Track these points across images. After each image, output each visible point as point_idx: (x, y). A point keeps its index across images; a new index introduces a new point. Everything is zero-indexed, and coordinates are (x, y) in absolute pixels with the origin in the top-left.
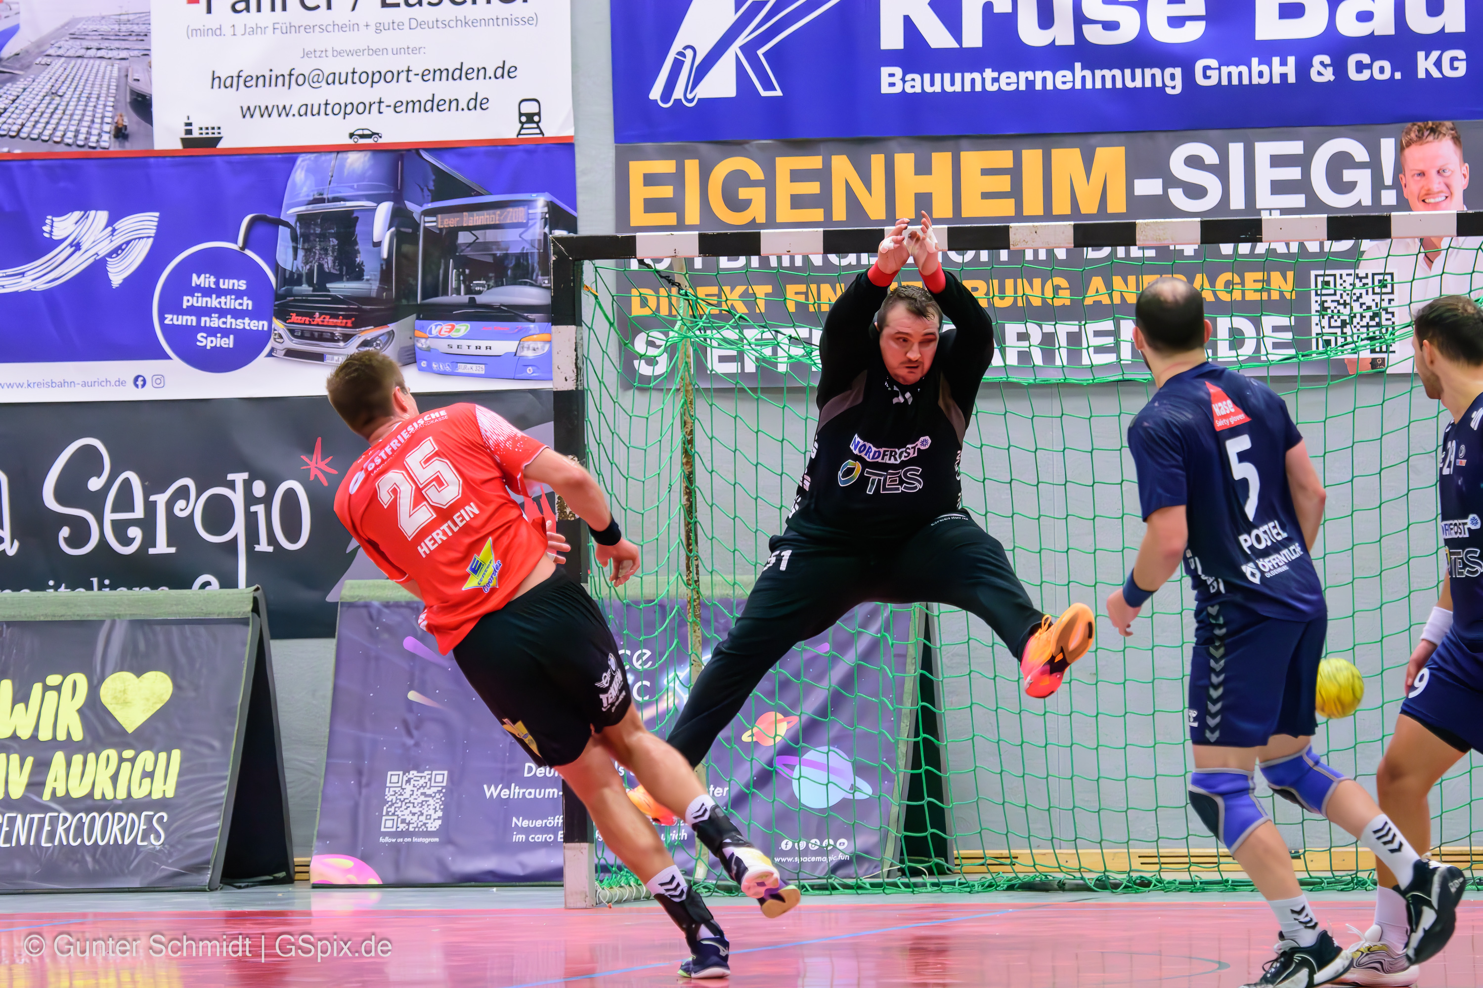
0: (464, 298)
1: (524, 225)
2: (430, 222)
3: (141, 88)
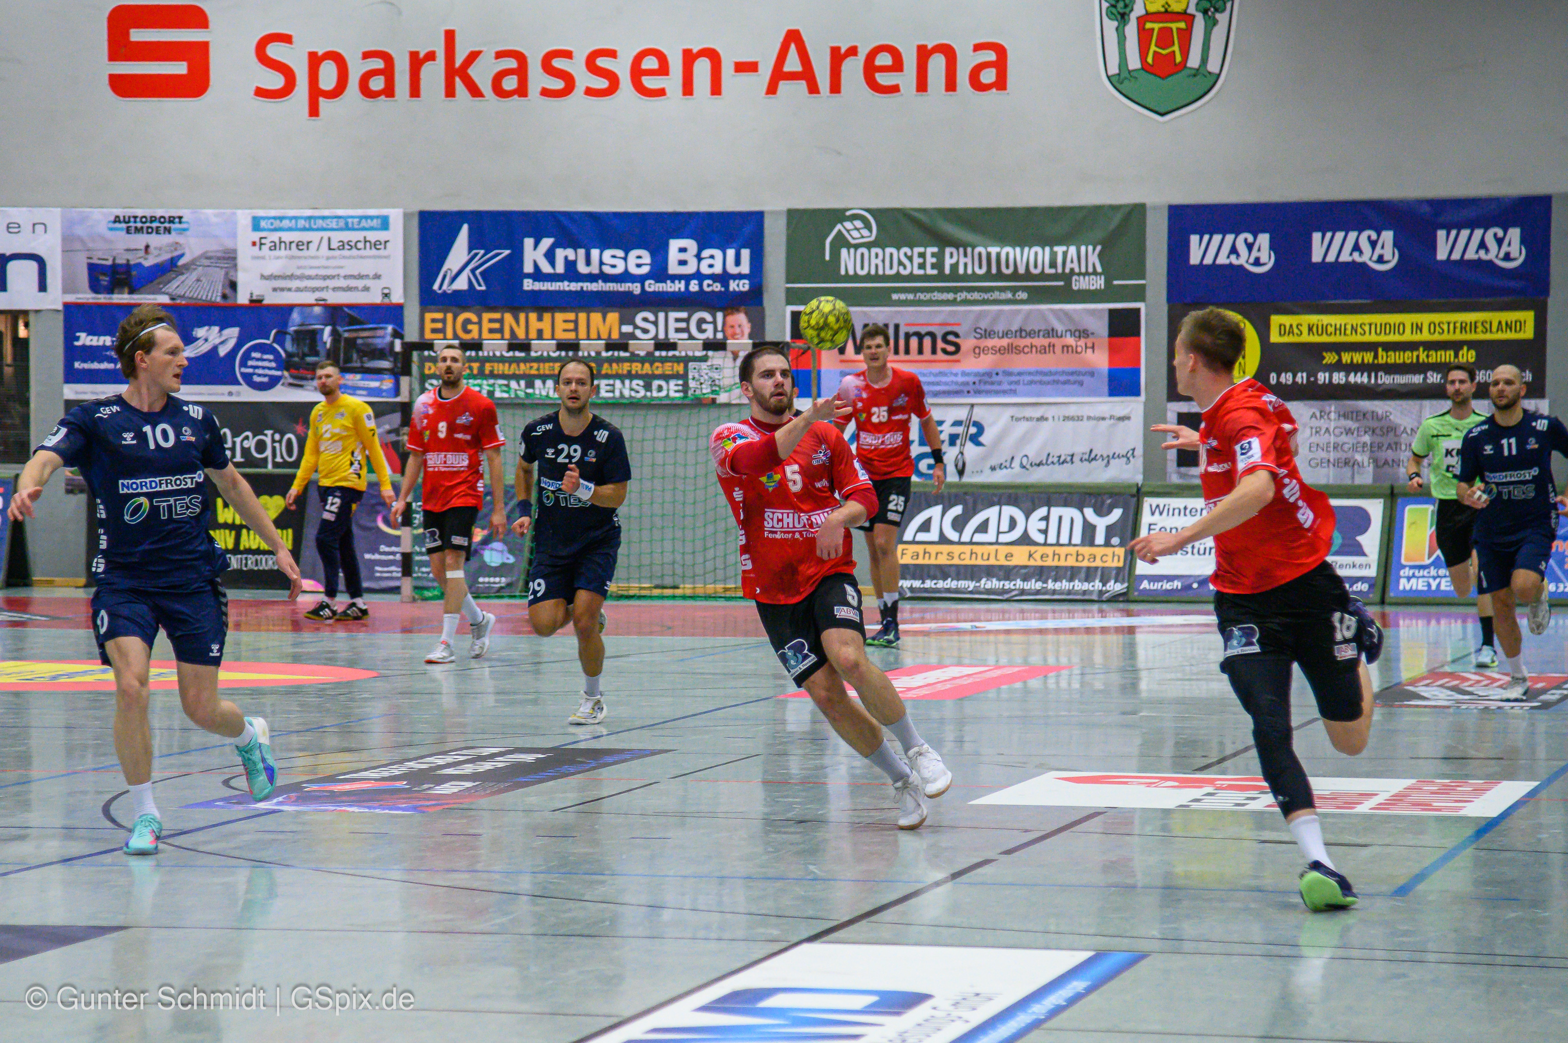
0: (358, 365)
1: (383, 337)
3: (233, 279)
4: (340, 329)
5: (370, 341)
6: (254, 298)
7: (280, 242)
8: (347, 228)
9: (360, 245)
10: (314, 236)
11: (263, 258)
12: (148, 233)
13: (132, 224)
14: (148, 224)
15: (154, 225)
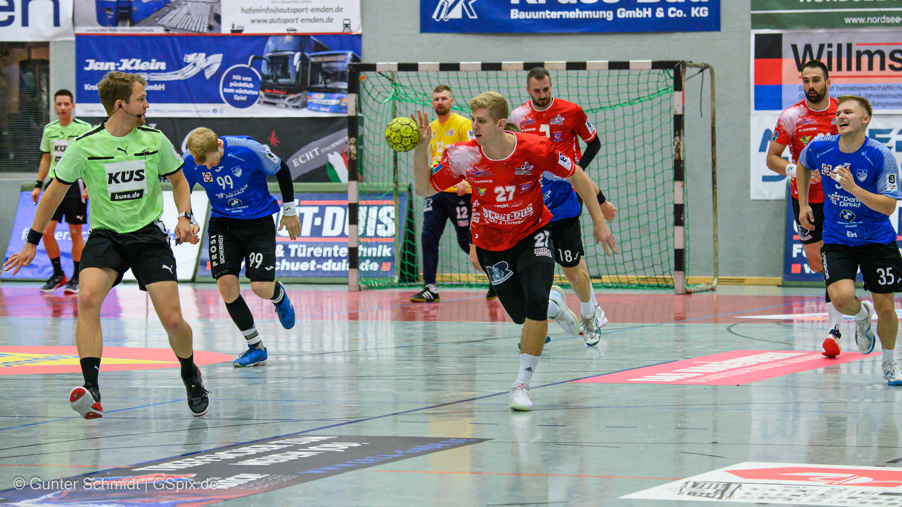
0: (323, 85)
1: (343, 62)
3: (218, 12)
4: (307, 54)
5: (333, 65)
6: (236, 29)
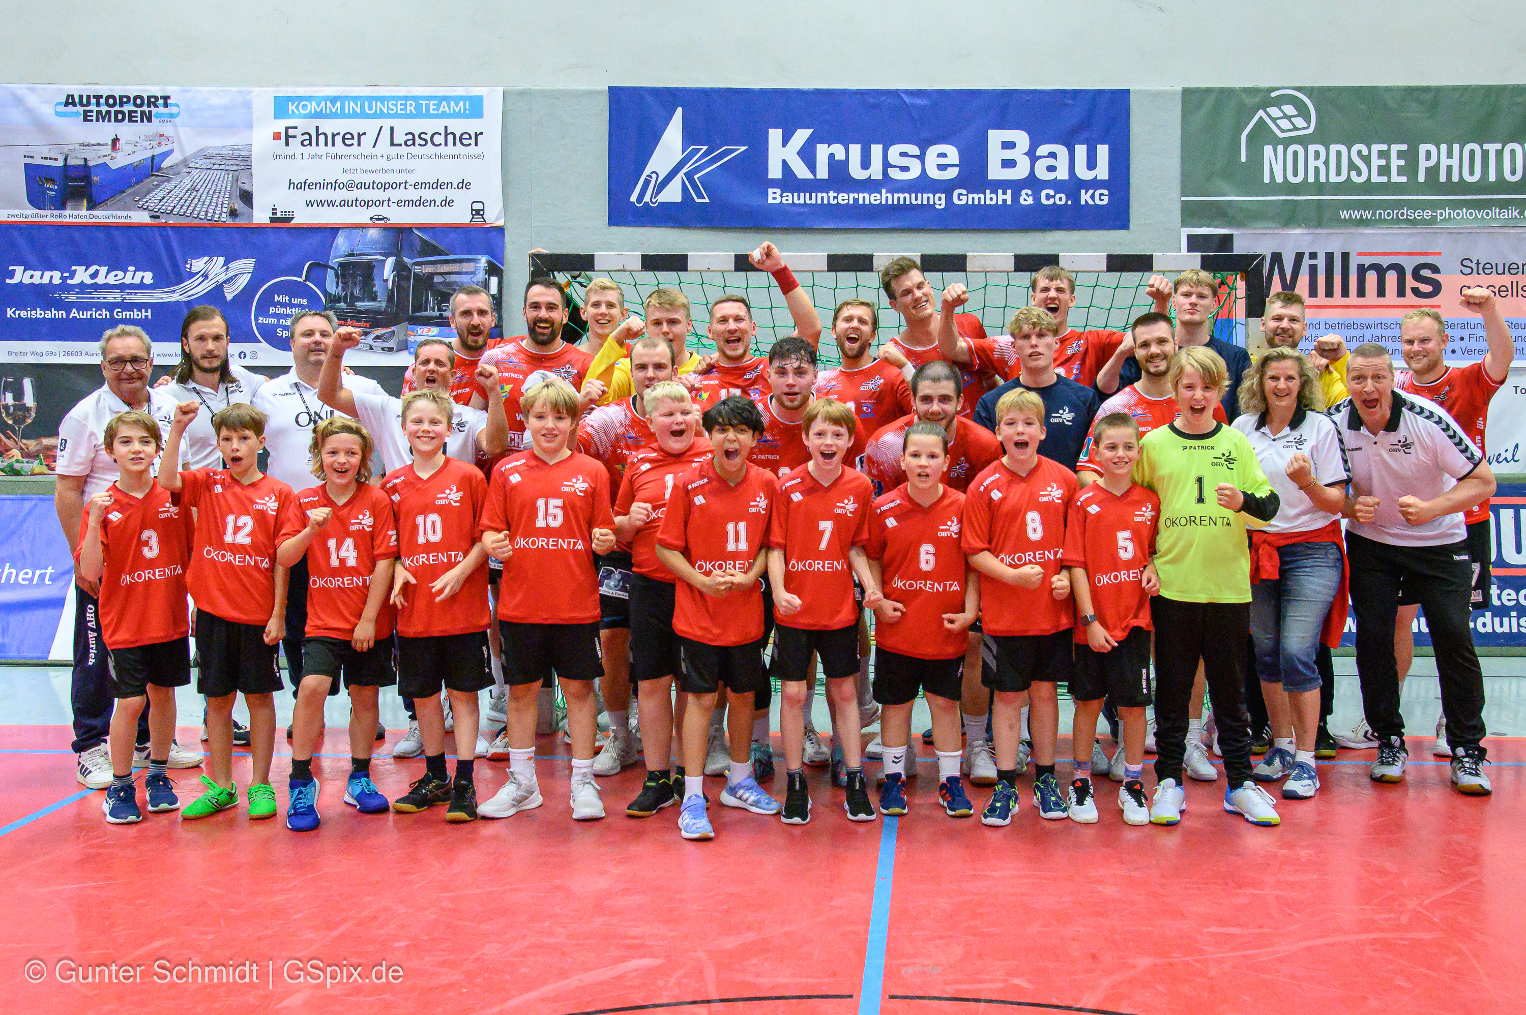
0: (436, 313)
1: (473, 273)
2: (417, 269)
3: (246, 187)
4: (406, 260)
5: (453, 278)
6: (279, 215)
7: (318, 135)
8: (418, 114)
9: (439, 139)
10: (370, 126)
11: (293, 157)
12: (117, 120)
13: (93, 107)
14: (117, 108)
15: (127, 108)
